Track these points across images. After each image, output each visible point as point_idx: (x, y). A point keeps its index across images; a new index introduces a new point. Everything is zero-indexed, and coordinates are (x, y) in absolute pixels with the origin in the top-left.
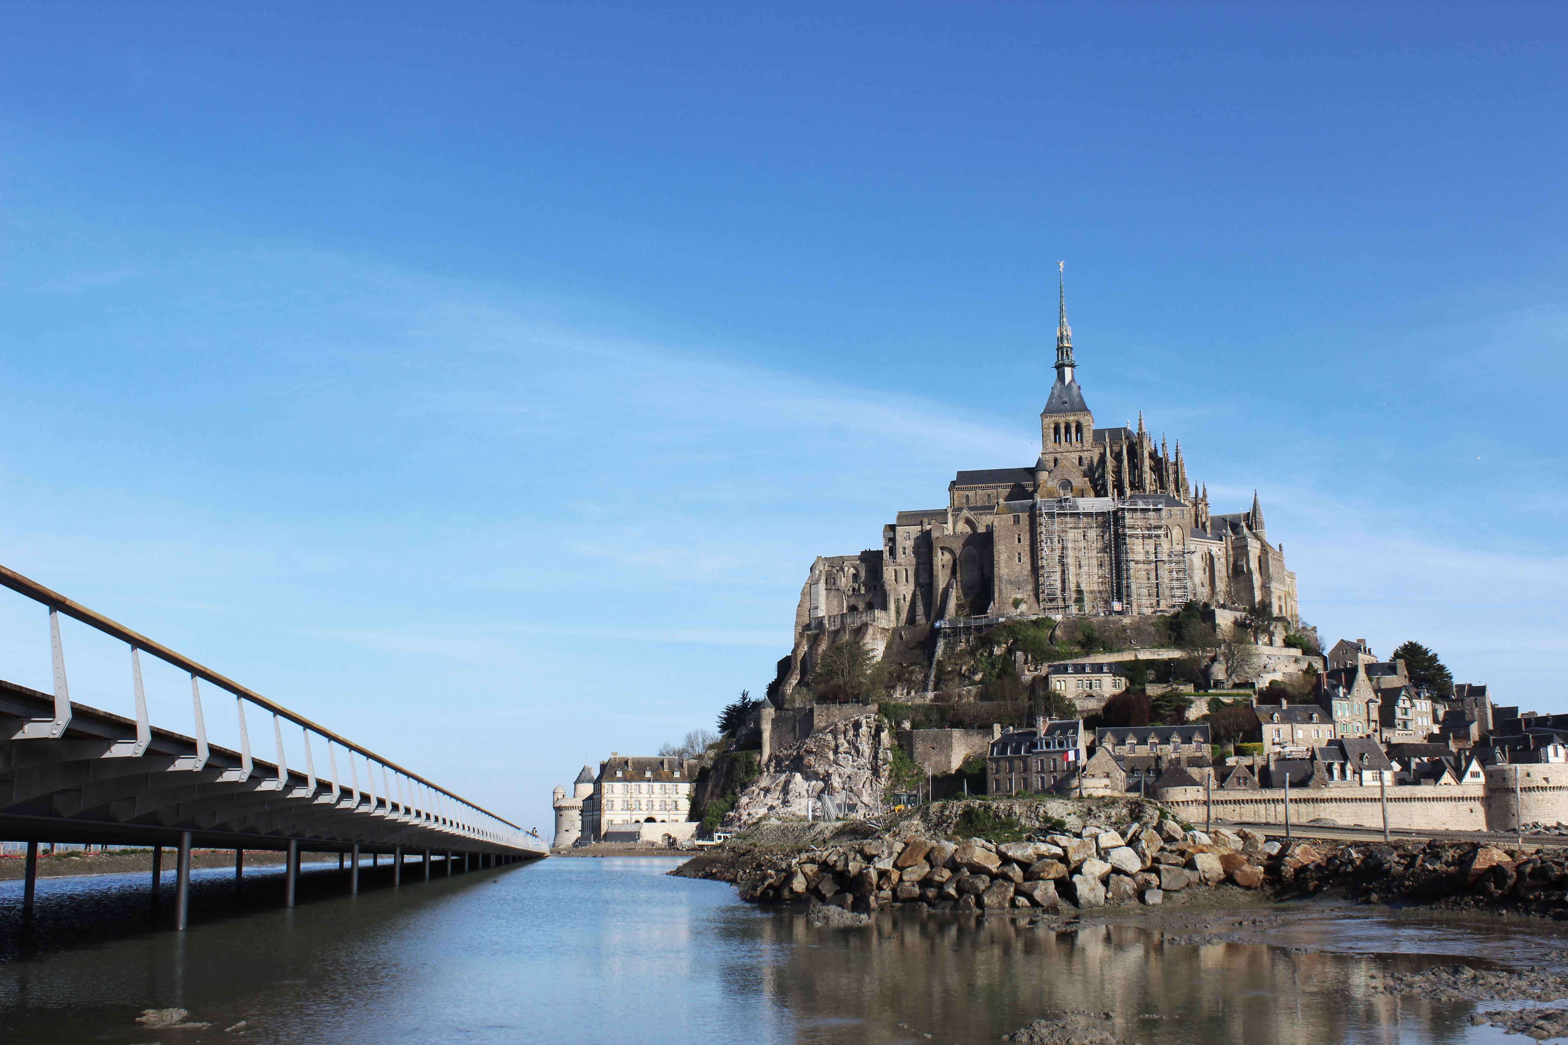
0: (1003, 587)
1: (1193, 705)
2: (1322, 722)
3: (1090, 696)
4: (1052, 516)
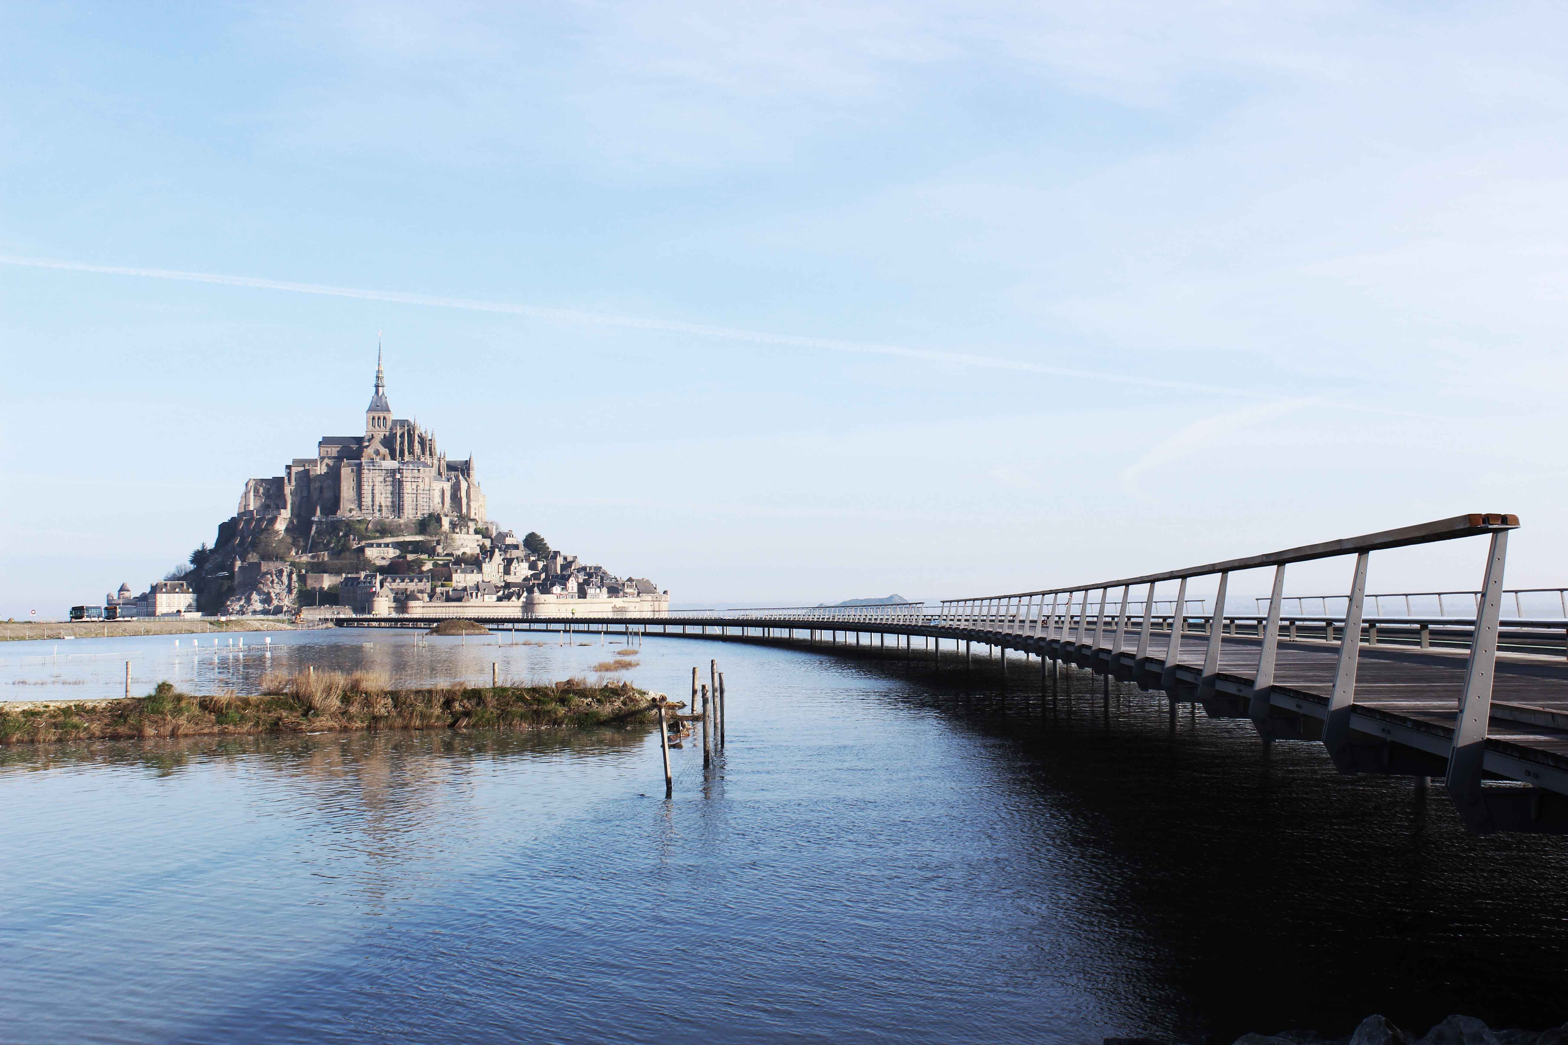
0: (345, 502)
1: (426, 564)
2: (478, 573)
3: (383, 558)
4: (369, 470)
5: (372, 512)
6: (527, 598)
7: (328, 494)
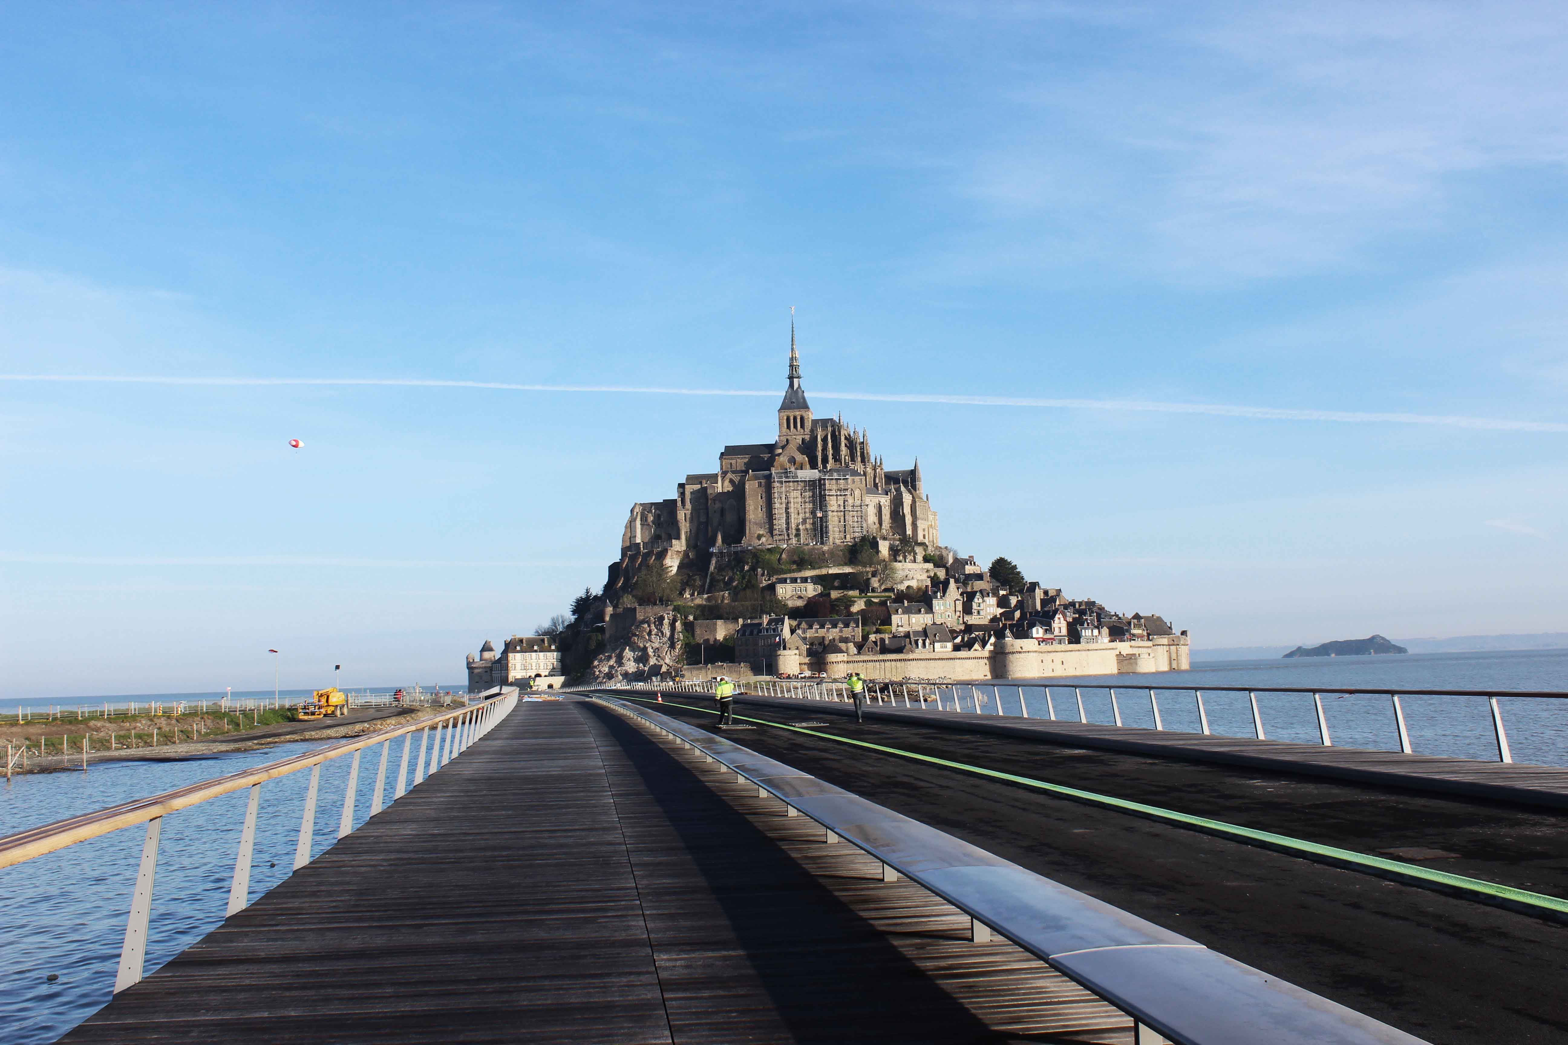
0: (752, 526)
1: (856, 604)
2: (926, 613)
3: (800, 597)
4: (781, 482)
5: (786, 537)
6: (995, 645)
7: (730, 517)
